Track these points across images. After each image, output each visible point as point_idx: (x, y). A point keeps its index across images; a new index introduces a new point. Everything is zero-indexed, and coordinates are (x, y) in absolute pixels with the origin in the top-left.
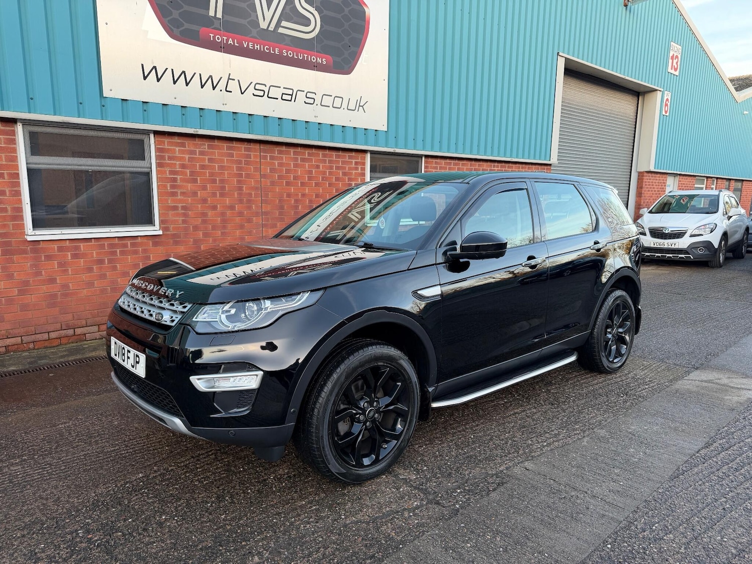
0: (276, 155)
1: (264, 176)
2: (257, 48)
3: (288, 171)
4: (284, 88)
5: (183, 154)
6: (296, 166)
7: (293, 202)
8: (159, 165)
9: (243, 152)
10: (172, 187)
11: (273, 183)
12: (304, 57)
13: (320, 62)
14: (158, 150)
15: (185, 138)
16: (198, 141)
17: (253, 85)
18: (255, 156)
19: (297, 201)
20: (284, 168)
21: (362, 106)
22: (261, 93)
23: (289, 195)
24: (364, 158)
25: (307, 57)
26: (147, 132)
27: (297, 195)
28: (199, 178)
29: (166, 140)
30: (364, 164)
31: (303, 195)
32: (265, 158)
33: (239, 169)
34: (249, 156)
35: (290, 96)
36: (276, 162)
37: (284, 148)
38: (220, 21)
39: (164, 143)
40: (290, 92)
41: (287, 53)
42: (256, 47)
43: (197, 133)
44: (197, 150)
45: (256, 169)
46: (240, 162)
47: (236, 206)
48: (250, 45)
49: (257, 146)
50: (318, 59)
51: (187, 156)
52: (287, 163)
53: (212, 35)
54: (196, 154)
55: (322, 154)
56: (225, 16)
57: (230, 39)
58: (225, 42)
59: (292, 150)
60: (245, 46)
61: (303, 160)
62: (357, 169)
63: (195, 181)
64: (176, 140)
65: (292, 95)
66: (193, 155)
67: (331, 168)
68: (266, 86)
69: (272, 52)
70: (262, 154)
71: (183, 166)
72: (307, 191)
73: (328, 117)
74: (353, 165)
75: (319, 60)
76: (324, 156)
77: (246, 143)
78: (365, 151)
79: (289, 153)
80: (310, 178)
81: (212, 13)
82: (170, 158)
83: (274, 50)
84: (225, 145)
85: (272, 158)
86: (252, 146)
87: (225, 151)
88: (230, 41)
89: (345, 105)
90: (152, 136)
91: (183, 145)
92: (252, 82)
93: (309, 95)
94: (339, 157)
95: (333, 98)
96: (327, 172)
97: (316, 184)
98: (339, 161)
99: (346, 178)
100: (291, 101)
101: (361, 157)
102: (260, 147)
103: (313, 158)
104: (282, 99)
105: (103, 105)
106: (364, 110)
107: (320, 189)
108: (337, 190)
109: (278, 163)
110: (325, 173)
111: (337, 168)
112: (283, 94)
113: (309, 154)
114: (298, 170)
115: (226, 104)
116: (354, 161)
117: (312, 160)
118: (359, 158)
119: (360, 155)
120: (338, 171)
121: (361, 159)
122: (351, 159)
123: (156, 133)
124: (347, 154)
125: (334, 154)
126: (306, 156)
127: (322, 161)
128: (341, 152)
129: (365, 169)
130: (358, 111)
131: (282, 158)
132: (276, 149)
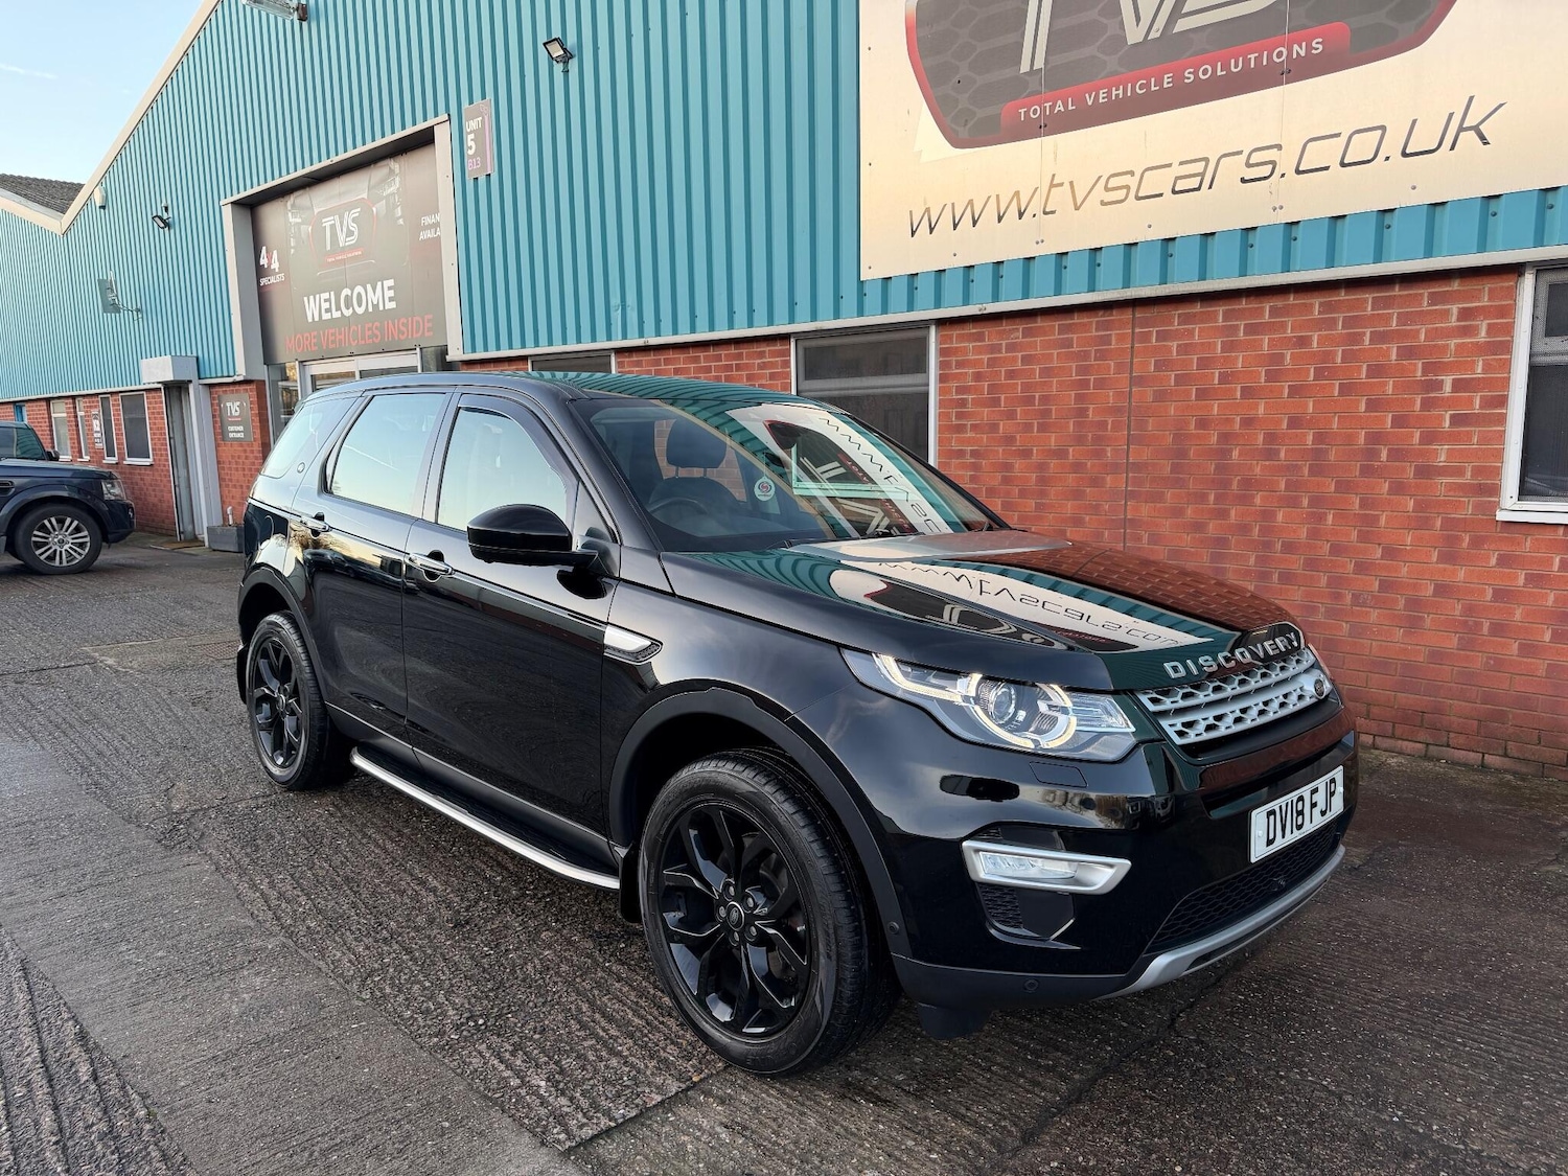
0: (1176, 326)
1: (1140, 381)
2: (1117, 95)
3: (1204, 363)
4: (1181, 163)
5: (980, 353)
6: (1229, 347)
7: (1214, 439)
8: (942, 378)
9: (1094, 333)
10: (959, 416)
11: (1161, 396)
12: (1247, 62)
13: (1303, 53)
14: (942, 352)
15: (983, 324)
16: (1005, 326)
17: (1102, 182)
18: (1121, 338)
19: (1225, 437)
20: (1195, 357)
21: (1476, 129)
22: (1121, 194)
23: (1203, 423)
24: (1512, 294)
25: (1258, 60)
26: (924, 325)
27: (1229, 421)
28: (1003, 397)
29: (955, 332)
30: (1508, 311)
31: (1248, 422)
32: (1146, 337)
33: (1083, 370)
34: (1106, 340)
35: (1198, 180)
36: (1174, 345)
37: (1197, 308)
38: (1039, 76)
39: (951, 337)
40: (1199, 167)
41: (1195, 73)
42: (1114, 93)
43: (985, 312)
44: (1004, 343)
45: (1120, 367)
46: (1085, 355)
47: (1071, 450)
48: (1101, 96)
49: (1127, 315)
50: (1296, 47)
51: (985, 357)
52: (1203, 344)
53: (1022, 111)
54: (1000, 351)
55: (1321, 304)
56: (1050, 59)
57: (1060, 102)
58: (1048, 113)
59: (1220, 310)
60: (1090, 103)
61: (1251, 329)
62: (1466, 331)
63: (995, 402)
64: (971, 329)
65: (1202, 175)
66: (995, 353)
67: (1355, 339)
68: (1132, 173)
69: (1153, 88)
70: (1137, 330)
71: (978, 377)
72: (1261, 410)
73: (1310, 201)
74: (1453, 321)
75: (1299, 50)
76: (1327, 308)
77: (1101, 313)
78: (1516, 269)
79: (1212, 317)
80: (1272, 376)
81: (1025, 67)
82: (960, 364)
83: (1159, 82)
84: (1055, 324)
85: (1162, 336)
86: (1116, 315)
87: (1057, 336)
88: (1060, 107)
89: (1392, 145)
90: (933, 329)
91: (980, 337)
92: (1100, 177)
93: (1256, 158)
94: (1388, 303)
95: (1343, 139)
96: (1335, 352)
97: (1294, 391)
98: (1390, 316)
99: (1415, 365)
100: (1198, 189)
101: (1490, 290)
102: (1134, 315)
103: (1289, 321)
104: (1174, 192)
105: (861, 294)
106: (1482, 138)
107: (1306, 405)
108: (1373, 405)
109: (1178, 346)
110: (1328, 356)
111: (1378, 338)
112: (1177, 178)
113: (1274, 312)
114: (1237, 358)
115: (1042, 241)
116: (1455, 309)
117: (1283, 325)
118: (1484, 294)
119: (1487, 286)
120: (1384, 346)
121: (1490, 299)
122: (1443, 302)
123: (941, 323)
124: (1424, 292)
125: (1369, 296)
126: (1263, 316)
127: (1318, 325)
128: (1397, 287)
129: (1509, 329)
130: (1452, 148)
131: (1191, 333)
132: (1176, 313)
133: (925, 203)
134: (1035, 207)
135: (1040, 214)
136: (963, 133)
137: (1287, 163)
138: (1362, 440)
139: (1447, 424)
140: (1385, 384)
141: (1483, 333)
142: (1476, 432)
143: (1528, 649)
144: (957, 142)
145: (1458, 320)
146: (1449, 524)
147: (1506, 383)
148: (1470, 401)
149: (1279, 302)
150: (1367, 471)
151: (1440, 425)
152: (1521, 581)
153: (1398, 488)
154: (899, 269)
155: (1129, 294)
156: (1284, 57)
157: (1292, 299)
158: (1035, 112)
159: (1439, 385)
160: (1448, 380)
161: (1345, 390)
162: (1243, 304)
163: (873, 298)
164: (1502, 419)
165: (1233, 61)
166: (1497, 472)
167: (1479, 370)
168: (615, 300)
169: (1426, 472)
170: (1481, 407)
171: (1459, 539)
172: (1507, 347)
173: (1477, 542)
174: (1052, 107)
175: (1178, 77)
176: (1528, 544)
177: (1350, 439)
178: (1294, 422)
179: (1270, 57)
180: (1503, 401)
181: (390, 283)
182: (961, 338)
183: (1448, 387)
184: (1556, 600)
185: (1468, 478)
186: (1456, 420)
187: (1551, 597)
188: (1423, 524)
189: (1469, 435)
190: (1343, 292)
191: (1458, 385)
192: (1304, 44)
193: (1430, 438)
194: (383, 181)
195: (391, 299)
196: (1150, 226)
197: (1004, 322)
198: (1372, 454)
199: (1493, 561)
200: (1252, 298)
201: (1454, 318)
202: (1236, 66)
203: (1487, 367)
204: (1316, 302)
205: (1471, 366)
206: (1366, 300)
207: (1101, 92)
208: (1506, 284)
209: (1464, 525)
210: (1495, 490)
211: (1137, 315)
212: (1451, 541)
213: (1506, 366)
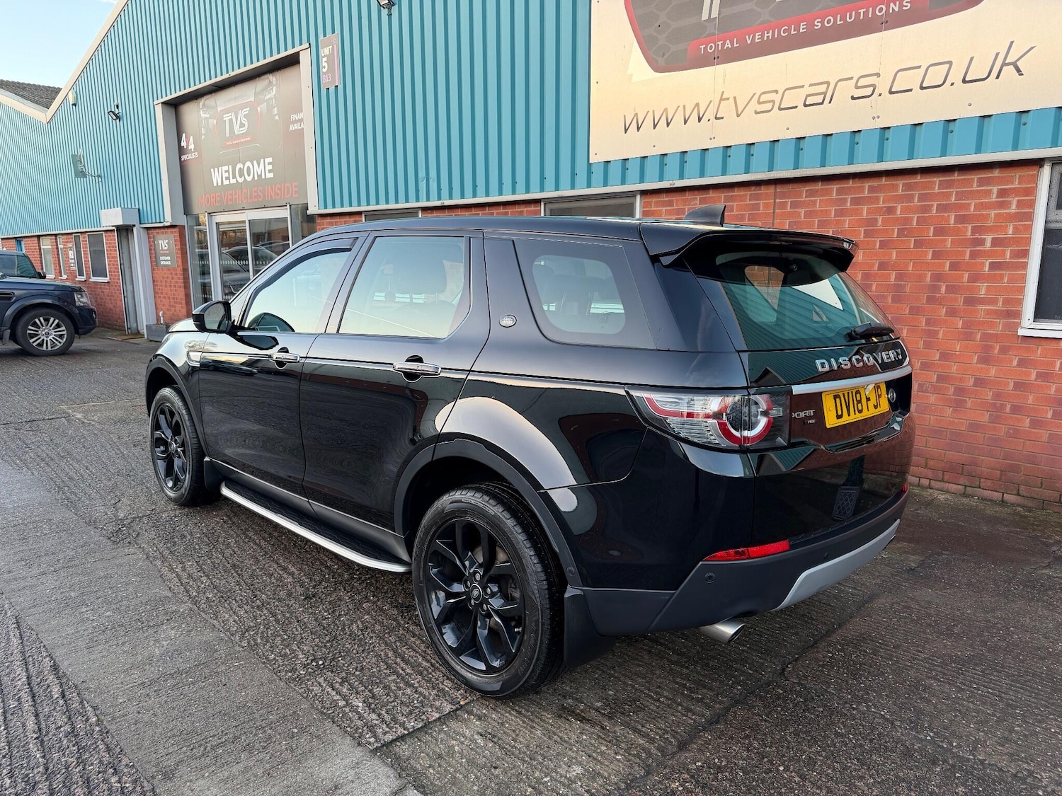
0: (804, 198)
2: (768, 37)
3: (823, 224)
4: (811, 85)
5: (670, 215)
6: (841, 213)
9: (748, 202)
12: (858, 14)
13: (897, 9)
14: (644, 213)
15: (672, 194)
16: (688, 196)
17: (756, 97)
18: (766, 206)
20: (817, 220)
21: (1014, 64)
22: (769, 106)
24: (1035, 180)
25: (866, 13)
26: (632, 194)
29: (653, 200)
30: (1032, 192)
32: (783, 205)
34: (756, 207)
35: (822, 97)
36: (802, 211)
37: (819, 186)
38: (714, 23)
39: (650, 203)
40: (823, 88)
41: (822, 22)
42: (766, 35)
43: (674, 186)
46: (742, 217)
48: (757, 37)
49: (771, 190)
50: (892, 5)
52: (822, 211)
53: (702, 47)
54: (683, 213)
55: (904, 185)
56: (722, 10)
57: (728, 41)
58: (720, 49)
59: (834, 187)
60: (749, 42)
61: (856, 201)
62: (1002, 205)
64: (664, 198)
65: (825, 94)
66: (680, 215)
67: (927, 209)
68: (776, 92)
69: (792, 33)
70: (777, 201)
73: (899, 113)
74: (994, 198)
75: (894, 7)
77: (753, 188)
78: (1038, 163)
79: (829, 192)
81: (705, 16)
83: (797, 28)
85: (794, 205)
86: (763, 190)
88: (728, 44)
89: (956, 76)
90: (638, 197)
91: (670, 203)
92: (754, 94)
93: (862, 82)
94: (950, 184)
95: (922, 71)
96: (912, 218)
97: (883, 244)
98: (950, 194)
99: (966, 227)
100: (822, 103)
101: (1020, 176)
102: (775, 190)
103: (881, 196)
104: (805, 105)
105: (590, 173)
106: (1018, 70)
107: (891, 254)
108: (936, 255)
109: (805, 212)
110: (907, 221)
111: (942, 208)
112: (808, 96)
113: (871, 189)
114: (845, 220)
115: (714, 138)
116: (995, 189)
117: (877, 199)
118: (1016, 179)
119: (1018, 174)
120: (946, 214)
121: (1019, 183)
122: (988, 184)
123: (644, 193)
124: (975, 177)
125: (936, 180)
126: (864, 192)
127: (901, 199)
128: (956, 174)
129: (1032, 204)
130: (997, 77)
131: (814, 203)
132: (805, 189)
133: (635, 110)
134: (710, 114)
135: (713, 118)
136: (661, 61)
137: (883, 88)
138: (928, 279)
139: (987, 269)
140: (945, 240)
141: (1014, 206)
142: (1006, 274)
143: (1036, 423)
144: (657, 68)
145: (997, 197)
146: (985, 337)
147: (1028, 241)
148: (1004, 253)
149: (874, 183)
150: (931, 300)
151: (982, 269)
152: (1033, 377)
153: (952, 312)
154: (615, 155)
155: (772, 175)
156: (884, 12)
157: (884, 181)
158: (711, 48)
159: (982, 242)
160: (989, 239)
161: (918, 244)
162: (850, 183)
163: (598, 175)
164: (1024, 266)
165: (848, 14)
166: (1020, 302)
167: (1010, 232)
168: (422, 174)
169: (971, 301)
170: (1011, 258)
171: (993, 347)
172: (1030, 217)
173: (1004, 350)
174: (723, 45)
175: (810, 25)
176: (1039, 352)
177: (921, 278)
178: (883, 266)
179: (874, 12)
180: (1025, 253)
181: (270, 160)
182: (657, 204)
183: (988, 243)
184: (1057, 390)
185: (1000, 306)
186: (993, 266)
187: (1053, 389)
188: (968, 336)
189: (1002, 277)
190: (919, 176)
191: (995, 242)
192: (898, 3)
193: (975, 278)
194: (265, 89)
195: (270, 171)
196: (788, 129)
197: (687, 193)
198: (935, 288)
199: (1015, 363)
200: (856, 180)
201: (994, 196)
202: (850, 18)
203: (1016, 230)
204: (900, 183)
205: (1005, 229)
206: (935, 182)
207: (757, 34)
208: (1031, 173)
209: (995, 337)
210: (1018, 315)
211: (778, 190)
212: (987, 348)
213: (1029, 229)
